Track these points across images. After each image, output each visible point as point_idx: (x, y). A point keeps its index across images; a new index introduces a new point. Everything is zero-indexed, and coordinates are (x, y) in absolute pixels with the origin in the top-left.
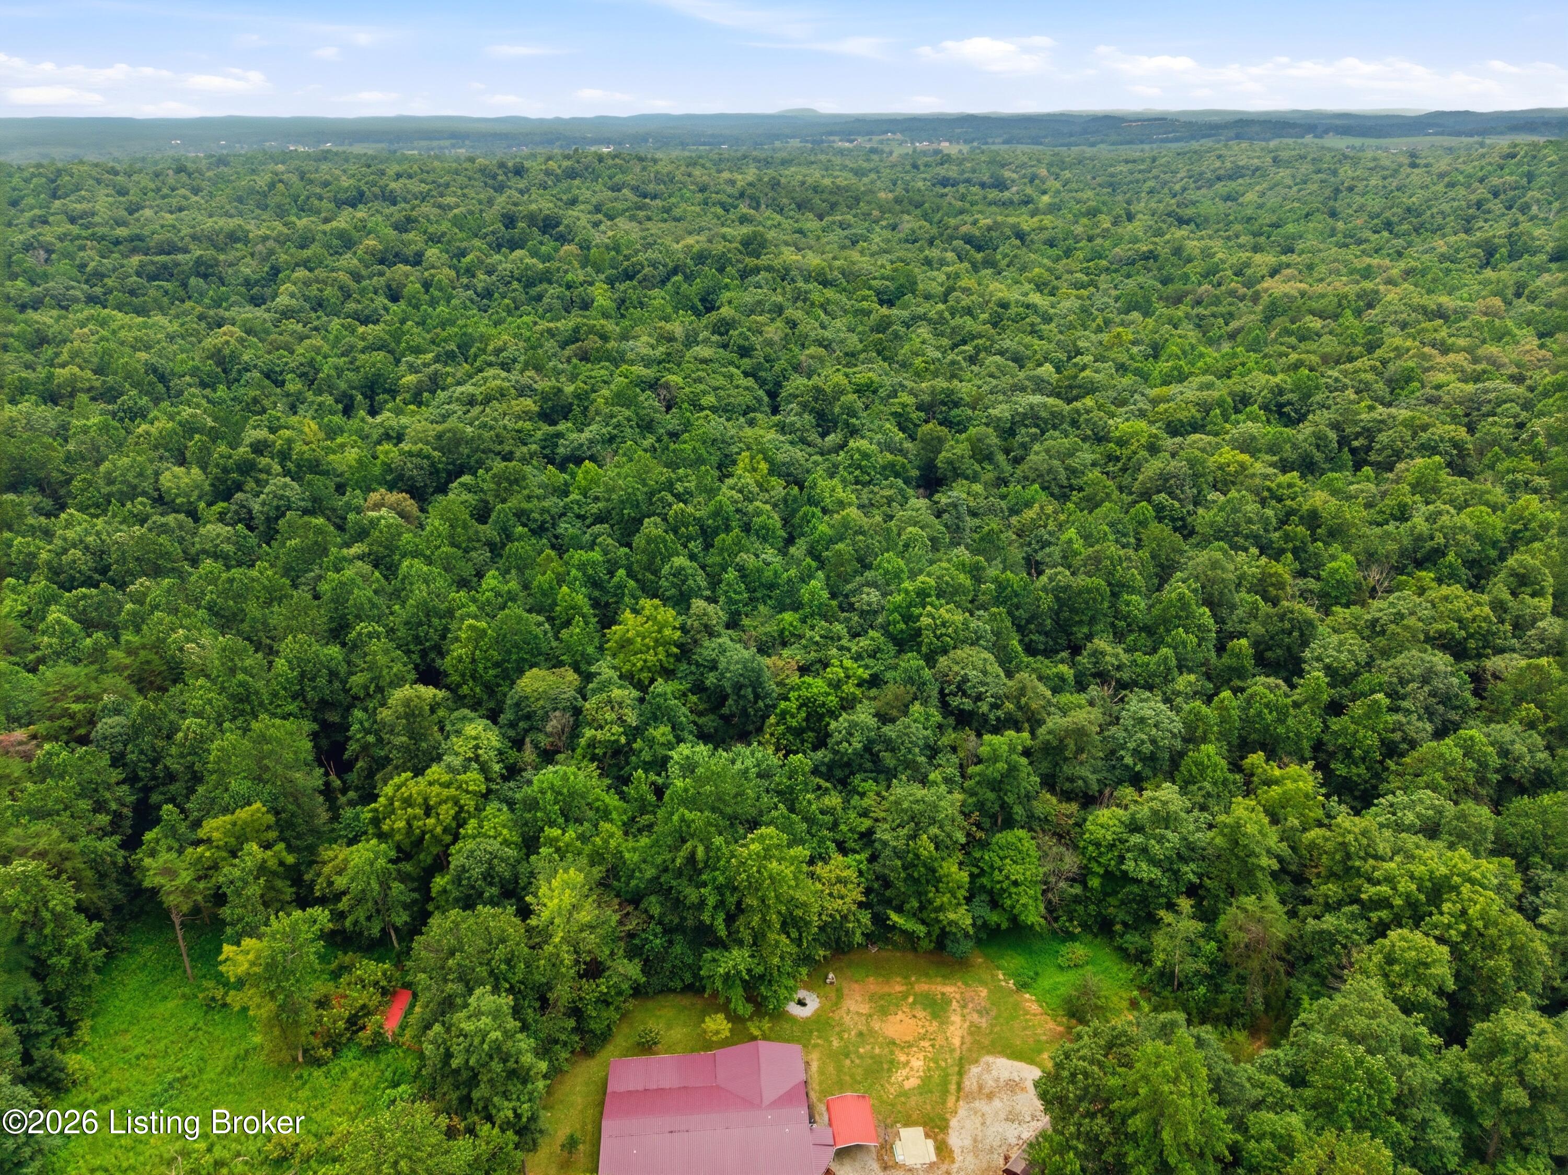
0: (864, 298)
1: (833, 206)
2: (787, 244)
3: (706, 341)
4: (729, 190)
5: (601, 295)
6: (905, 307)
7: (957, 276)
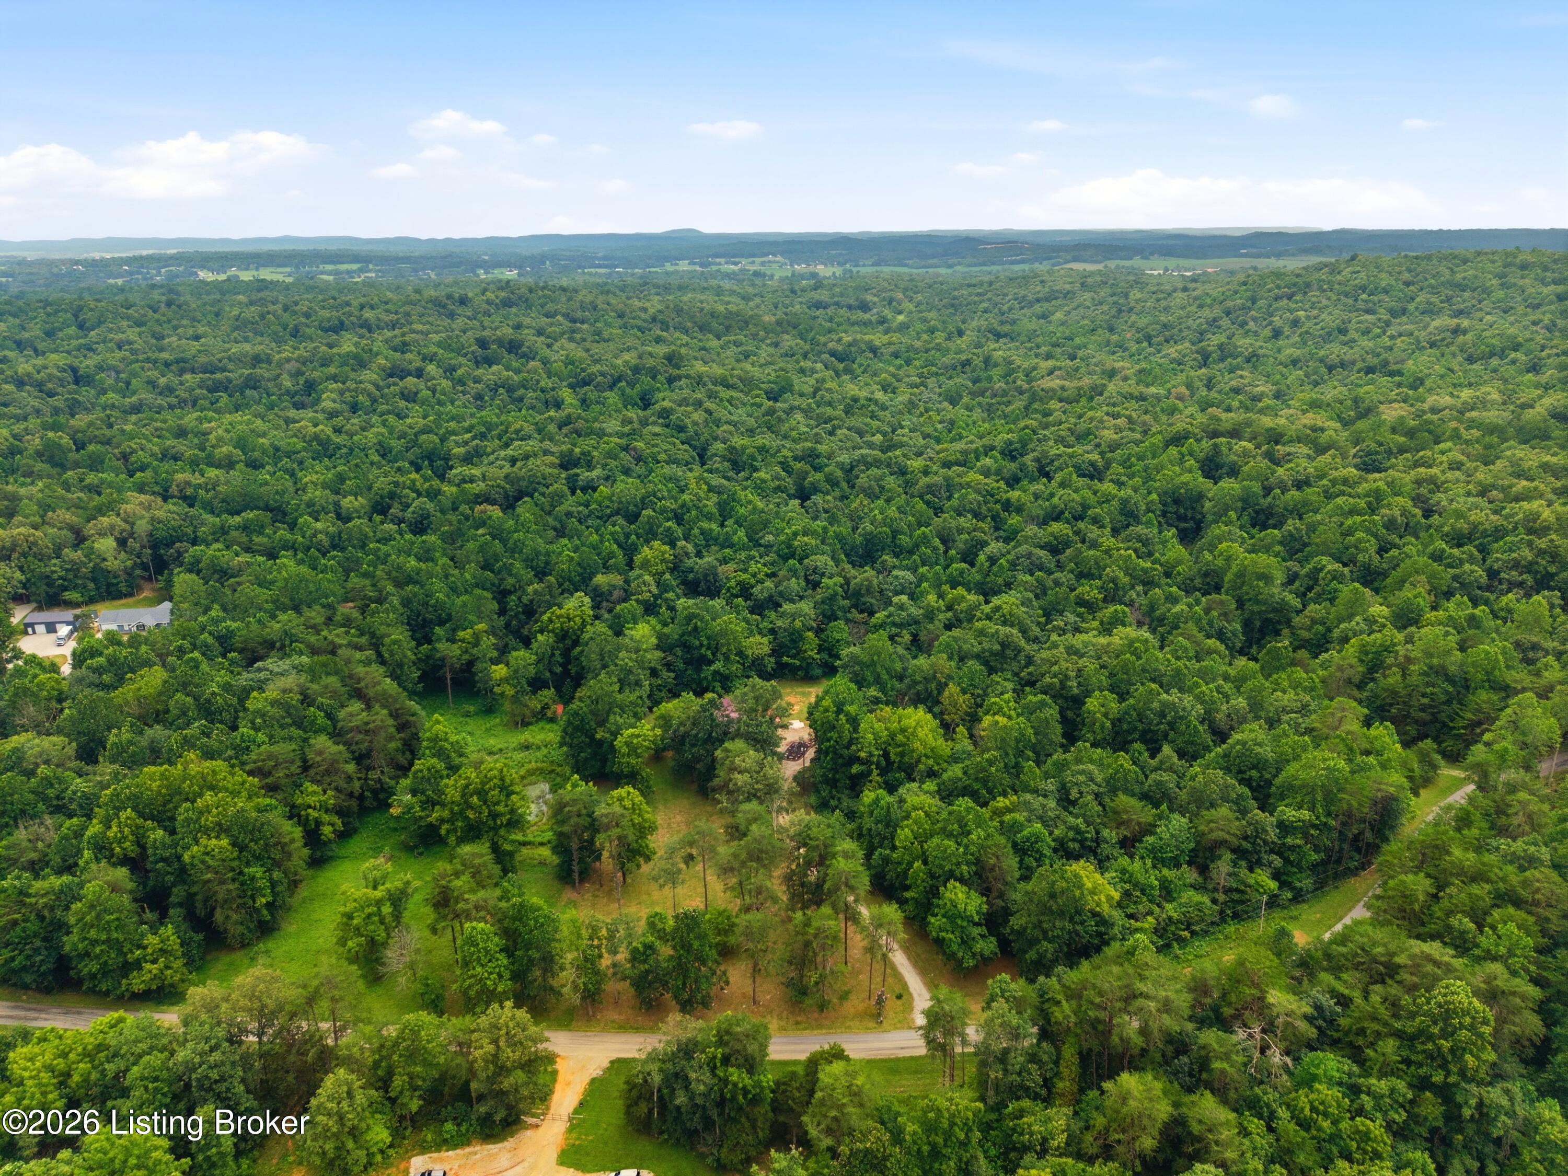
0: (758, 396)
1: (728, 329)
2: (696, 359)
3: (654, 423)
4: (643, 315)
5: (567, 395)
6: (785, 401)
7: (824, 381)
